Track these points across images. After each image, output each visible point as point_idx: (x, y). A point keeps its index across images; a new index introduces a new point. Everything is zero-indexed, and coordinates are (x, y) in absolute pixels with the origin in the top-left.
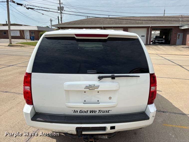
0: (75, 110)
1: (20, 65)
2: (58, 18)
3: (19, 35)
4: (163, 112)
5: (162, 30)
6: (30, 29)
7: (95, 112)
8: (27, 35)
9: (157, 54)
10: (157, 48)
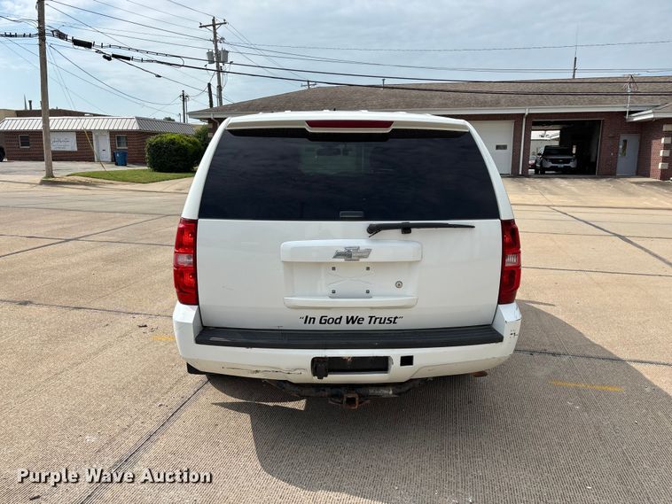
0: (307, 317)
1: (101, 237)
2: (207, 90)
3: (76, 149)
4: (554, 354)
5: (565, 126)
6: (111, 128)
7: (360, 320)
8: (102, 147)
9: (548, 206)
10: (548, 186)
